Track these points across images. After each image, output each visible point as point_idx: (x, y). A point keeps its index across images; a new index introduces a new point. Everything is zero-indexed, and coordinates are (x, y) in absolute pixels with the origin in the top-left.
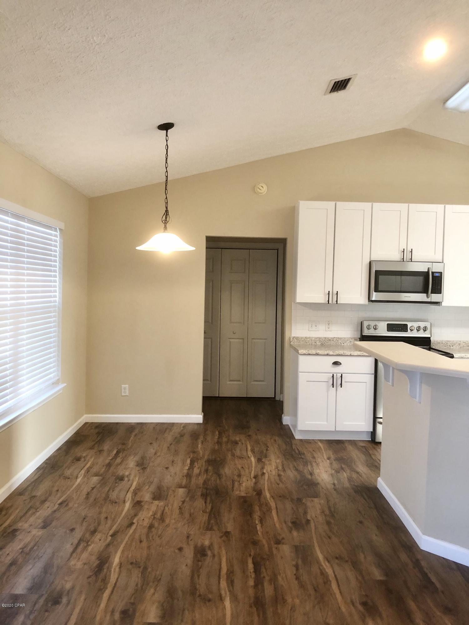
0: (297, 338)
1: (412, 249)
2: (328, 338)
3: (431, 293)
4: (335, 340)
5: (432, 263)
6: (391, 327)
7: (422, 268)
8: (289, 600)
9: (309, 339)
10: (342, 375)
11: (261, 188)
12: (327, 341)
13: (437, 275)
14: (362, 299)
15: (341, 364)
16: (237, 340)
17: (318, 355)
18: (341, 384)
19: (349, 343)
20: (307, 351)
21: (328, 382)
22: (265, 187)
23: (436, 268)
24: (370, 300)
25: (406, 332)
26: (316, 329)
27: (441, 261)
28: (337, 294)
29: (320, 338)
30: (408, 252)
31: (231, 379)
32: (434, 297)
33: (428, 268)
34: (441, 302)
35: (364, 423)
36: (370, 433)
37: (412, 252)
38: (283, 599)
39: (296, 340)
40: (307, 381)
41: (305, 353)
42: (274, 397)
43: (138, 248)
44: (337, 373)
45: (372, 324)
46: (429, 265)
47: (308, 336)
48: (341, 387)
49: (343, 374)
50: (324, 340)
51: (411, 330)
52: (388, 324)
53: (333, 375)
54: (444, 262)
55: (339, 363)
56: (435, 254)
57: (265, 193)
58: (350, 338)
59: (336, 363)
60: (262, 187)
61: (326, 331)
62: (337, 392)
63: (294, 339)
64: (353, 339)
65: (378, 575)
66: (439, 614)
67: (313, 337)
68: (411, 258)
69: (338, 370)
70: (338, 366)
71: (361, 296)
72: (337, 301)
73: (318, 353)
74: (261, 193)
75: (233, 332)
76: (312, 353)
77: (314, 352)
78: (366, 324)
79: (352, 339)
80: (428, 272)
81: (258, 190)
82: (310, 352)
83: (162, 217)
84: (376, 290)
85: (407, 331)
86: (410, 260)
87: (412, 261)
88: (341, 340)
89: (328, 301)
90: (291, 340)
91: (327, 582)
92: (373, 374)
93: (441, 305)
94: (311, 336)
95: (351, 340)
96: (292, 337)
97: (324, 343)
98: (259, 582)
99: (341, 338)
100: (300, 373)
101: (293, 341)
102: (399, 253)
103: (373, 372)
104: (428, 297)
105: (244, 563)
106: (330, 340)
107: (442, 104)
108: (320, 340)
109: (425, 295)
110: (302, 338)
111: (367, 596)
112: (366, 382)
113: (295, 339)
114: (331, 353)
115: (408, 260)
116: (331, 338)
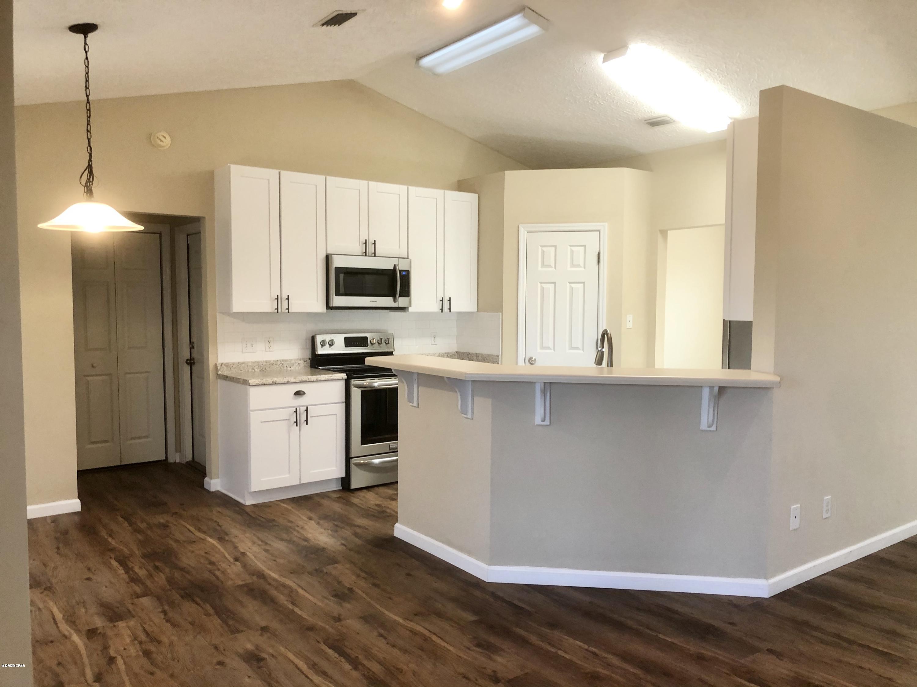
0: (227, 365)
1: (375, 241)
2: (269, 361)
3: (400, 296)
4: (279, 364)
5: (398, 259)
6: (349, 342)
7: (387, 265)
8: (405, 668)
9: (243, 365)
10: (307, 408)
11: (163, 139)
12: (269, 366)
13: (404, 273)
14: (319, 307)
15: (304, 393)
16: (100, 378)
17: (276, 383)
18: (307, 421)
19: (297, 366)
20: (260, 380)
21: (289, 419)
22: (168, 138)
23: (402, 266)
24: (329, 307)
25: (366, 346)
26: (252, 349)
27: (406, 257)
28: (288, 299)
29: (258, 362)
30: (370, 244)
31: (93, 440)
32: (402, 302)
33: (395, 266)
34: (408, 308)
35: (335, 468)
36: (341, 479)
37: (375, 244)
38: (397, 669)
39: (225, 368)
40: (261, 422)
41: (258, 382)
42: (165, 458)
43: (40, 226)
44: (299, 406)
45: (328, 338)
46: (395, 261)
47: (241, 360)
48: (307, 424)
49: (309, 407)
50: (264, 364)
51: (372, 344)
52: (346, 339)
53: (296, 409)
54: (409, 258)
55: (302, 393)
56: (399, 248)
57: (168, 147)
58: (298, 359)
59: (299, 393)
60: (165, 137)
61: (266, 351)
62: (301, 432)
63: (222, 366)
64: (302, 361)
65: (470, 617)
66: (548, 631)
67: (249, 362)
68: (374, 252)
69: (301, 402)
70: (300, 398)
71: (317, 301)
72: (288, 309)
73: (275, 381)
74: (163, 147)
75: (92, 365)
76: (267, 383)
77: (270, 381)
78: (319, 339)
79: (300, 360)
80: (394, 270)
81: (158, 141)
82: (264, 381)
83: (82, 176)
84: (338, 294)
85: (368, 346)
86: (373, 255)
87: (376, 255)
88: (287, 363)
89: (277, 309)
90: (218, 368)
91: (426, 639)
92: (343, 402)
93: (408, 311)
94: (245, 361)
95: (300, 362)
96: (219, 363)
97: (265, 369)
98: (355, 664)
99: (286, 361)
100: (251, 412)
101: (222, 370)
102: (360, 245)
103: (344, 400)
104: (395, 301)
105: (320, 652)
106: (273, 364)
107: (415, 61)
108: (258, 365)
109: (391, 298)
110: (234, 364)
111: (475, 638)
112: (336, 414)
113: (224, 366)
114: (292, 380)
115: (370, 255)
116: (273, 361)
